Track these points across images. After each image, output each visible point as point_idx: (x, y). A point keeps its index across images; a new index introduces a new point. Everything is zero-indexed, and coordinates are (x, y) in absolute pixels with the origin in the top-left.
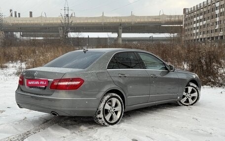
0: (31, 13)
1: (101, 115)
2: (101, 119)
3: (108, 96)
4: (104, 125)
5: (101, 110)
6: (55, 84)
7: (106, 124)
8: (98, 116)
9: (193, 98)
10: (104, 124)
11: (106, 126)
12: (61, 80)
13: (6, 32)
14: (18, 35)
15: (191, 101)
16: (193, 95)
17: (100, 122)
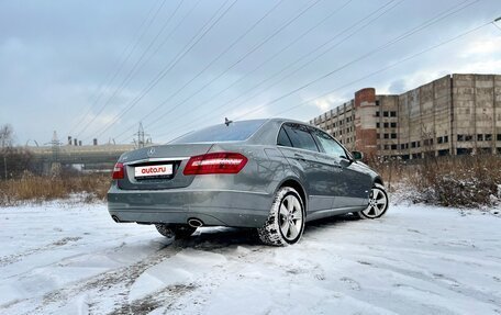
0: (95, 141)
1: (275, 226)
2: (273, 231)
3: (284, 192)
4: (279, 244)
5: (276, 215)
6: (195, 164)
7: (283, 242)
8: (270, 227)
9: (380, 206)
10: (279, 242)
11: (282, 246)
12: (205, 157)
13: (63, 164)
14: (78, 167)
15: (378, 212)
16: (379, 202)
17: (272, 240)
